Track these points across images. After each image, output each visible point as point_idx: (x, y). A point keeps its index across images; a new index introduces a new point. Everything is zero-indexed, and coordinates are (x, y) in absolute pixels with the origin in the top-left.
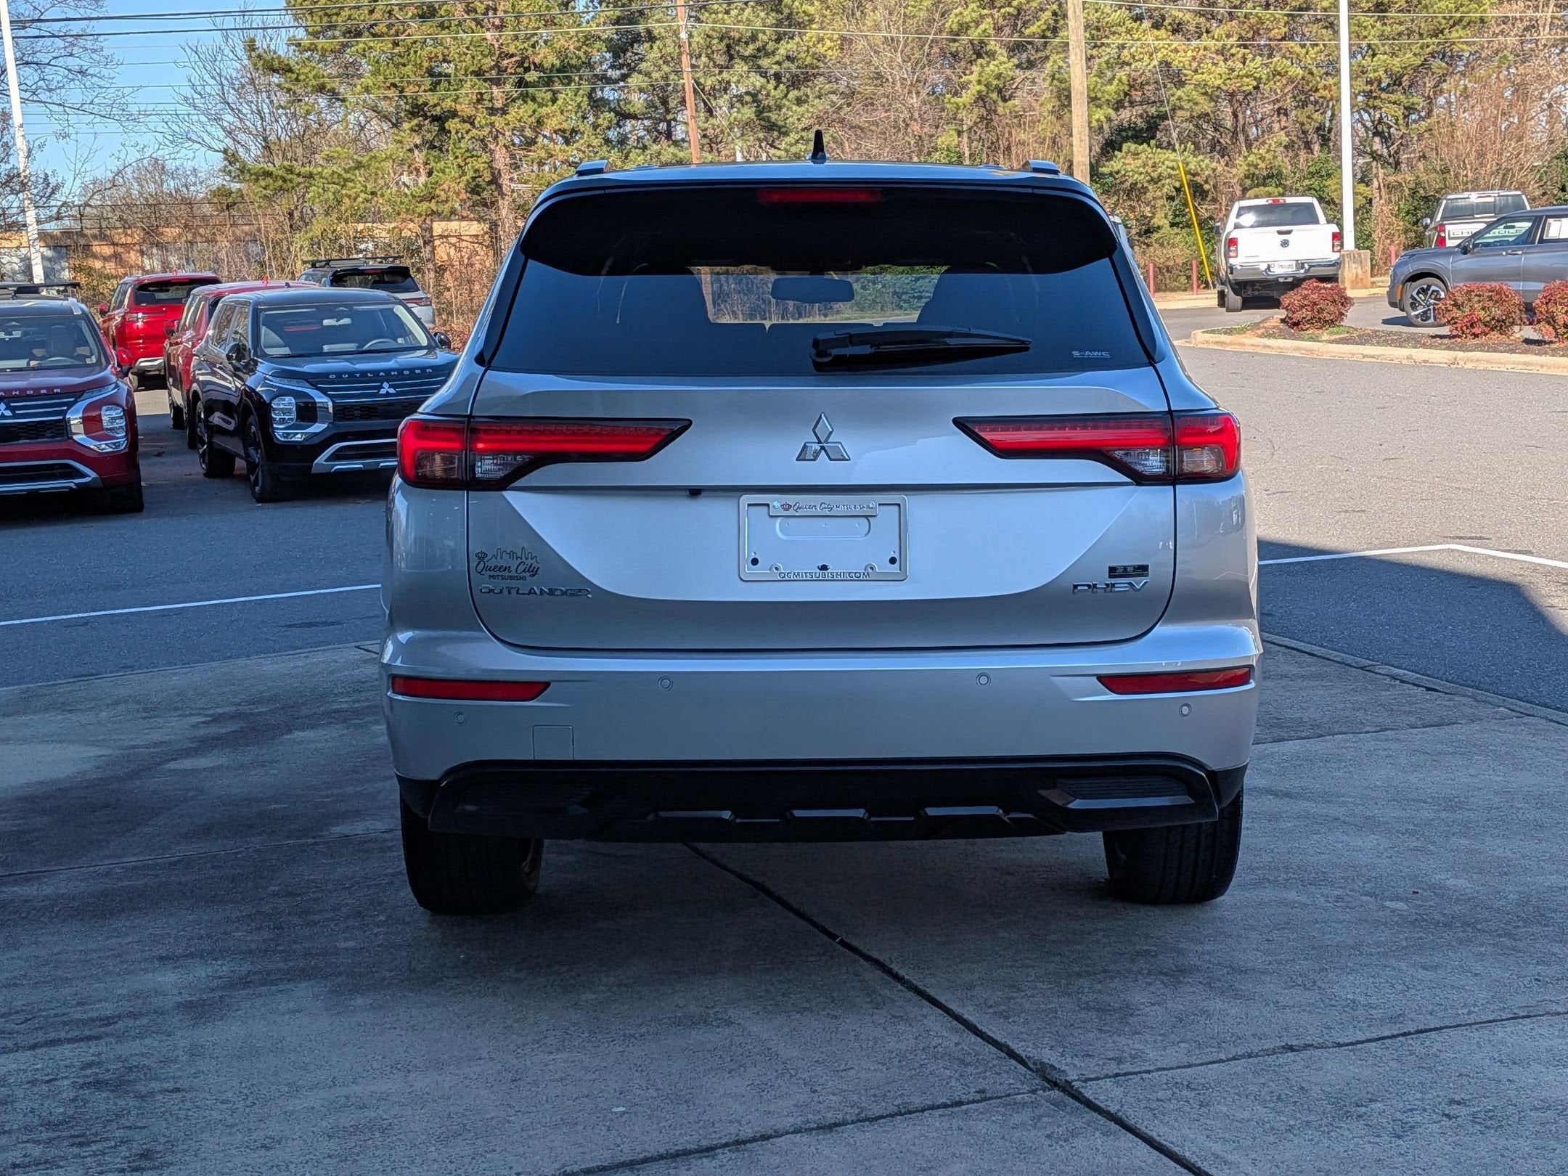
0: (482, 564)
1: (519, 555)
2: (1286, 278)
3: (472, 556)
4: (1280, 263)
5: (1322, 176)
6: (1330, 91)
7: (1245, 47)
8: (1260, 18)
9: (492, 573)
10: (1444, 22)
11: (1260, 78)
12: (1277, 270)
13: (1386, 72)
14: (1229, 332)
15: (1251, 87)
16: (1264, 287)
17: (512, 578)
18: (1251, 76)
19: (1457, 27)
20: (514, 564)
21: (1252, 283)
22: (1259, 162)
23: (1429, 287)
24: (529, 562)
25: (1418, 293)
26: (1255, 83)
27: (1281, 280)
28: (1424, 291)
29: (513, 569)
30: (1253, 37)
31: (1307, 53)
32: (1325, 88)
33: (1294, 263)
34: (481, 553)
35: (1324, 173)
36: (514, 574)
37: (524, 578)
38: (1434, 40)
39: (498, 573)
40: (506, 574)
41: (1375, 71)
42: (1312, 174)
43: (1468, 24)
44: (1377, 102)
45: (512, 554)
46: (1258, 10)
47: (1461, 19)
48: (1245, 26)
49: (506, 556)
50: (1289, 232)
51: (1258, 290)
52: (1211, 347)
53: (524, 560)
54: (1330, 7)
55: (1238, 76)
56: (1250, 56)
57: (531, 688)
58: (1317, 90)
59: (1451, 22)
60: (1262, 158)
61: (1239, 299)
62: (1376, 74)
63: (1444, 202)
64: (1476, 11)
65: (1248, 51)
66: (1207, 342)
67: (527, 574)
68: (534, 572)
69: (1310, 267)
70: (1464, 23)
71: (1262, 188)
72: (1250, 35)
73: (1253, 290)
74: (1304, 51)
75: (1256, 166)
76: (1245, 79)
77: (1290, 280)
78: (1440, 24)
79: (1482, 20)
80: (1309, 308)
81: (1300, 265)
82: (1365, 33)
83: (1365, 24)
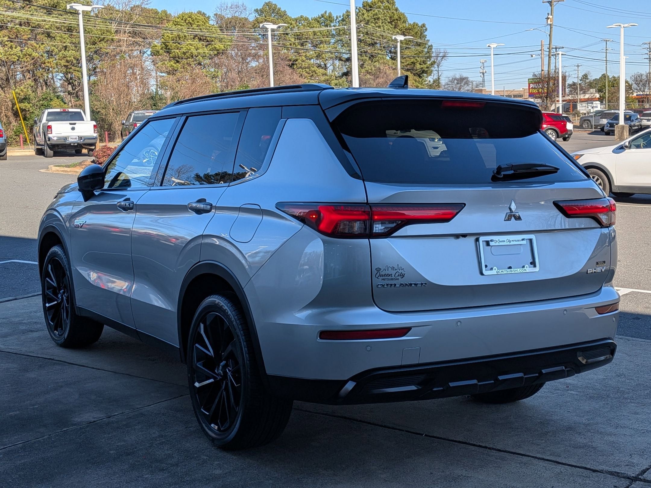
0: (378, 274)
1: (396, 268)
2: (74, 144)
3: (373, 269)
4: (71, 137)
5: (47, 100)
6: (51, 64)
7: (11, 42)
8: (18, 30)
9: (383, 278)
10: (97, 39)
11: (20, 56)
12: (70, 140)
13: (74, 58)
14: (68, 166)
15: (16, 60)
16: (63, 147)
17: (392, 279)
18: (16, 54)
19: (102, 42)
20: (393, 272)
21: (57, 145)
22: (21, 92)
23: (150, 151)
24: (400, 271)
25: (145, 153)
26: (18, 58)
27: (72, 144)
28: (148, 152)
29: (393, 275)
30: (15, 38)
31: (40, 47)
32: (48, 62)
33: (77, 137)
34: (378, 268)
35: (49, 99)
36: (393, 277)
37: (398, 279)
38: (94, 46)
39: (386, 277)
40: (390, 277)
41: (70, 57)
42: (44, 99)
43: (107, 41)
44: (71, 70)
45: (393, 268)
46: (17, 26)
47: (104, 38)
48: (11, 33)
49: (390, 269)
50: (75, 124)
51: (60, 148)
52: (61, 173)
53: (398, 270)
54: (49, 28)
55: (9, 54)
56: (14, 46)
57: (403, 331)
58: (45, 63)
59: (100, 40)
60: (22, 91)
61: (52, 152)
62: (70, 59)
63: (133, 114)
64: (110, 36)
65: (12, 44)
66: (58, 171)
67: (399, 277)
68: (403, 276)
69: (85, 139)
70: (105, 40)
71: (22, 104)
72: (14, 37)
73: (58, 148)
74: (38, 46)
75: (19, 94)
76: (13, 56)
77: (76, 144)
78: (95, 40)
79: (112, 40)
80: (106, 157)
81: (80, 138)
82: (65, 41)
83: (64, 37)
